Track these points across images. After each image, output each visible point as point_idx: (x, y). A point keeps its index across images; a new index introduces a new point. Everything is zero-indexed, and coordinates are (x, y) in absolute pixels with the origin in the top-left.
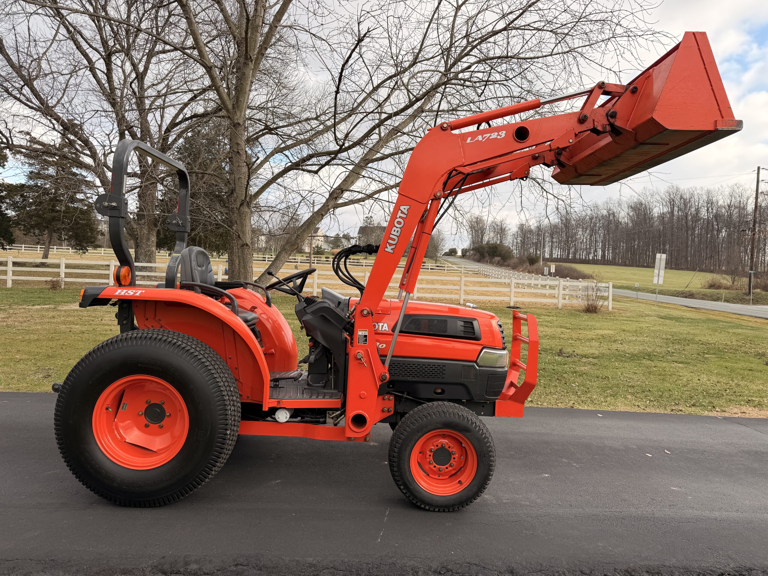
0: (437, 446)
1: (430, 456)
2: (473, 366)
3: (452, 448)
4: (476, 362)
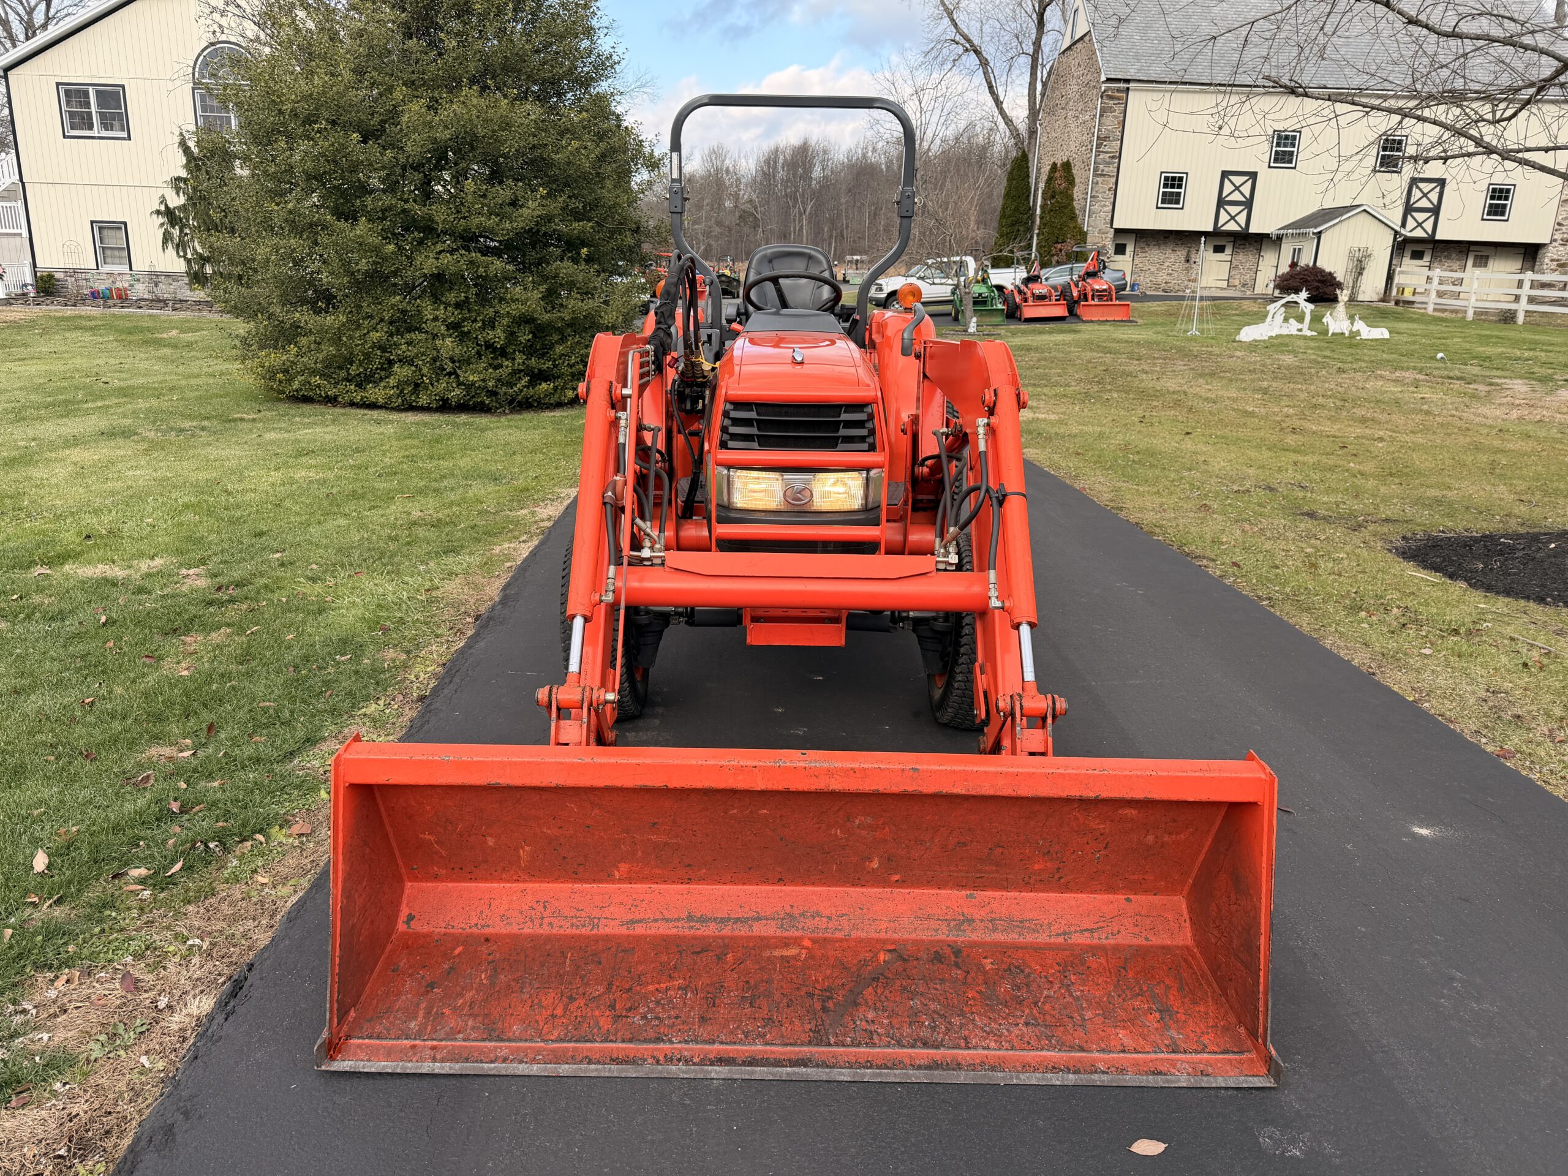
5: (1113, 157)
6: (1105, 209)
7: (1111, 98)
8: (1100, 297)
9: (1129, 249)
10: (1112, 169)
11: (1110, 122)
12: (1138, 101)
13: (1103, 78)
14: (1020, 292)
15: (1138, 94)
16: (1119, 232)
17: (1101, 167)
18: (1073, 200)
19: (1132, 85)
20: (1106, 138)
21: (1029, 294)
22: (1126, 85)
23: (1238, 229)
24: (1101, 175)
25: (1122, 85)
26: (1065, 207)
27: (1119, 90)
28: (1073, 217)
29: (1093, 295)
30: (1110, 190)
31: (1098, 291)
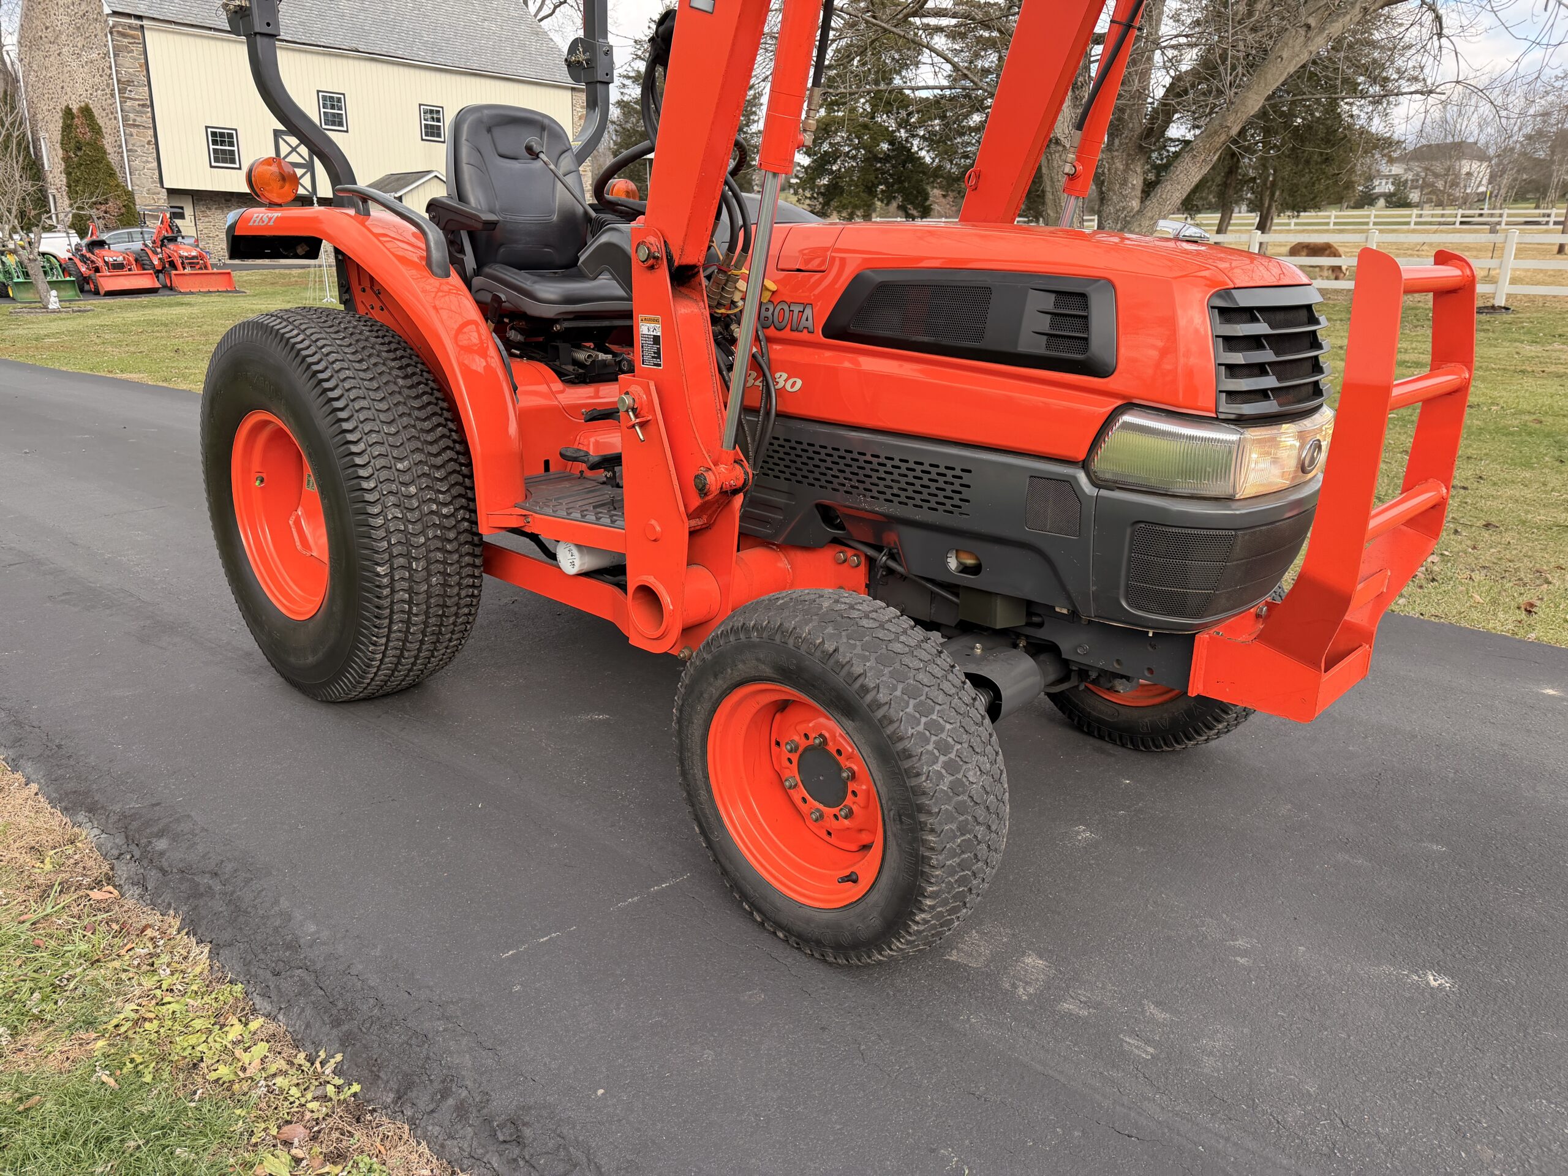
0: (806, 736)
1: (790, 760)
2: (1070, 483)
3: (850, 757)
4: (1085, 465)
5: (143, 106)
6: (149, 166)
7: (124, 35)
8: (192, 265)
9: (188, 212)
10: (146, 119)
11: (129, 65)
12: (158, 43)
13: (107, 10)
14: (84, 259)
15: (155, 34)
16: (172, 192)
17: (132, 115)
18: (105, 153)
19: (145, 23)
20: (130, 82)
21: (100, 263)
22: (139, 23)
23: (306, 193)
24: (134, 125)
25: (133, 21)
26: (99, 161)
27: (130, 27)
28: (112, 174)
29: (183, 263)
30: (149, 143)
31: (187, 258)
